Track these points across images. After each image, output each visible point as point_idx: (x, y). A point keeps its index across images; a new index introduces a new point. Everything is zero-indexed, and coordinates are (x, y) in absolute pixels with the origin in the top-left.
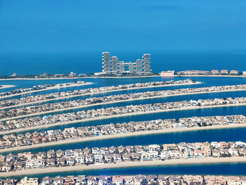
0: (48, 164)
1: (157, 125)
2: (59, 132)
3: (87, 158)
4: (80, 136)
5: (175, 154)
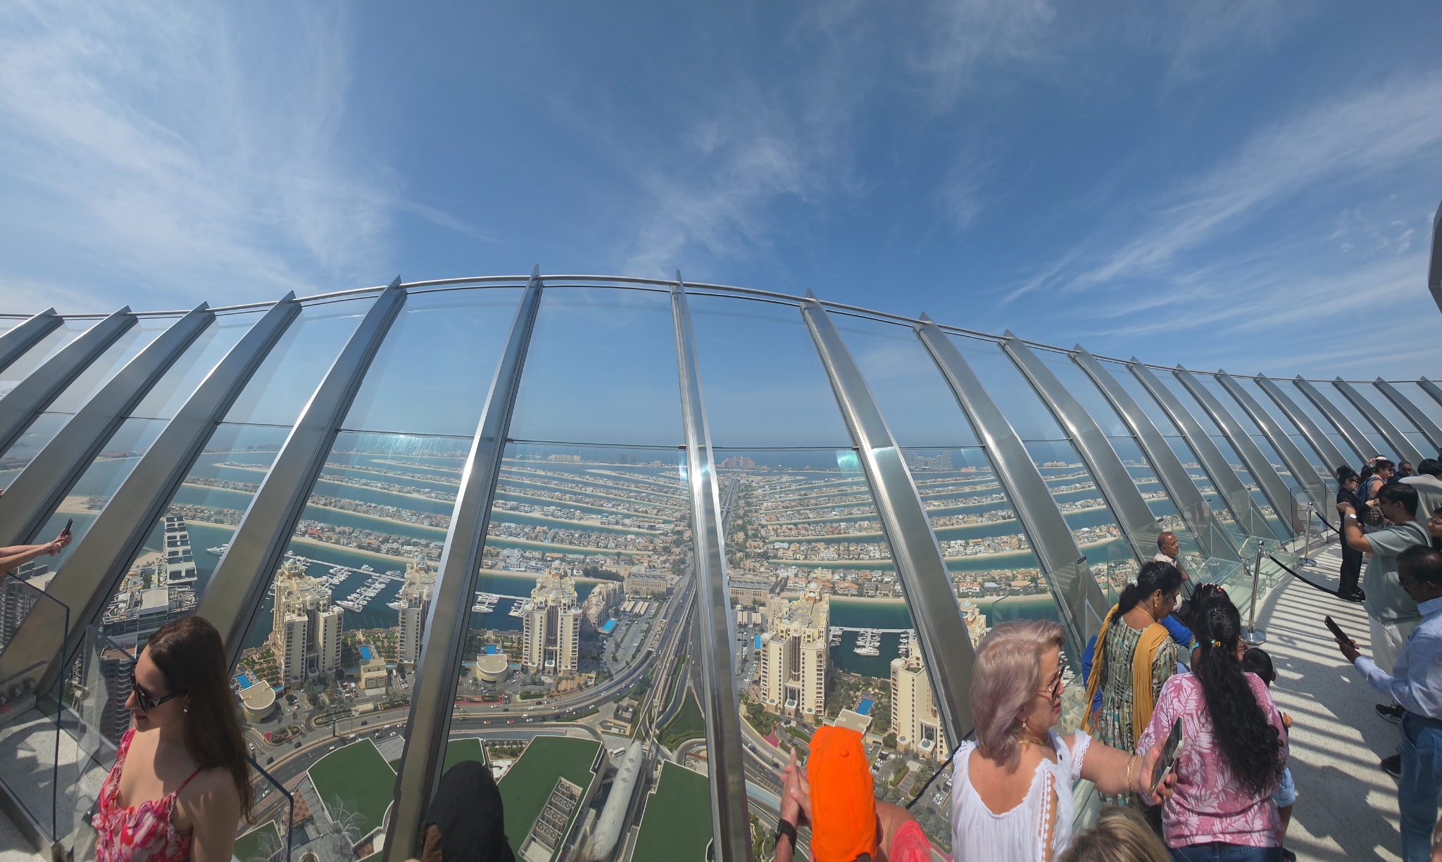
0: (842, 555)
2: (852, 524)
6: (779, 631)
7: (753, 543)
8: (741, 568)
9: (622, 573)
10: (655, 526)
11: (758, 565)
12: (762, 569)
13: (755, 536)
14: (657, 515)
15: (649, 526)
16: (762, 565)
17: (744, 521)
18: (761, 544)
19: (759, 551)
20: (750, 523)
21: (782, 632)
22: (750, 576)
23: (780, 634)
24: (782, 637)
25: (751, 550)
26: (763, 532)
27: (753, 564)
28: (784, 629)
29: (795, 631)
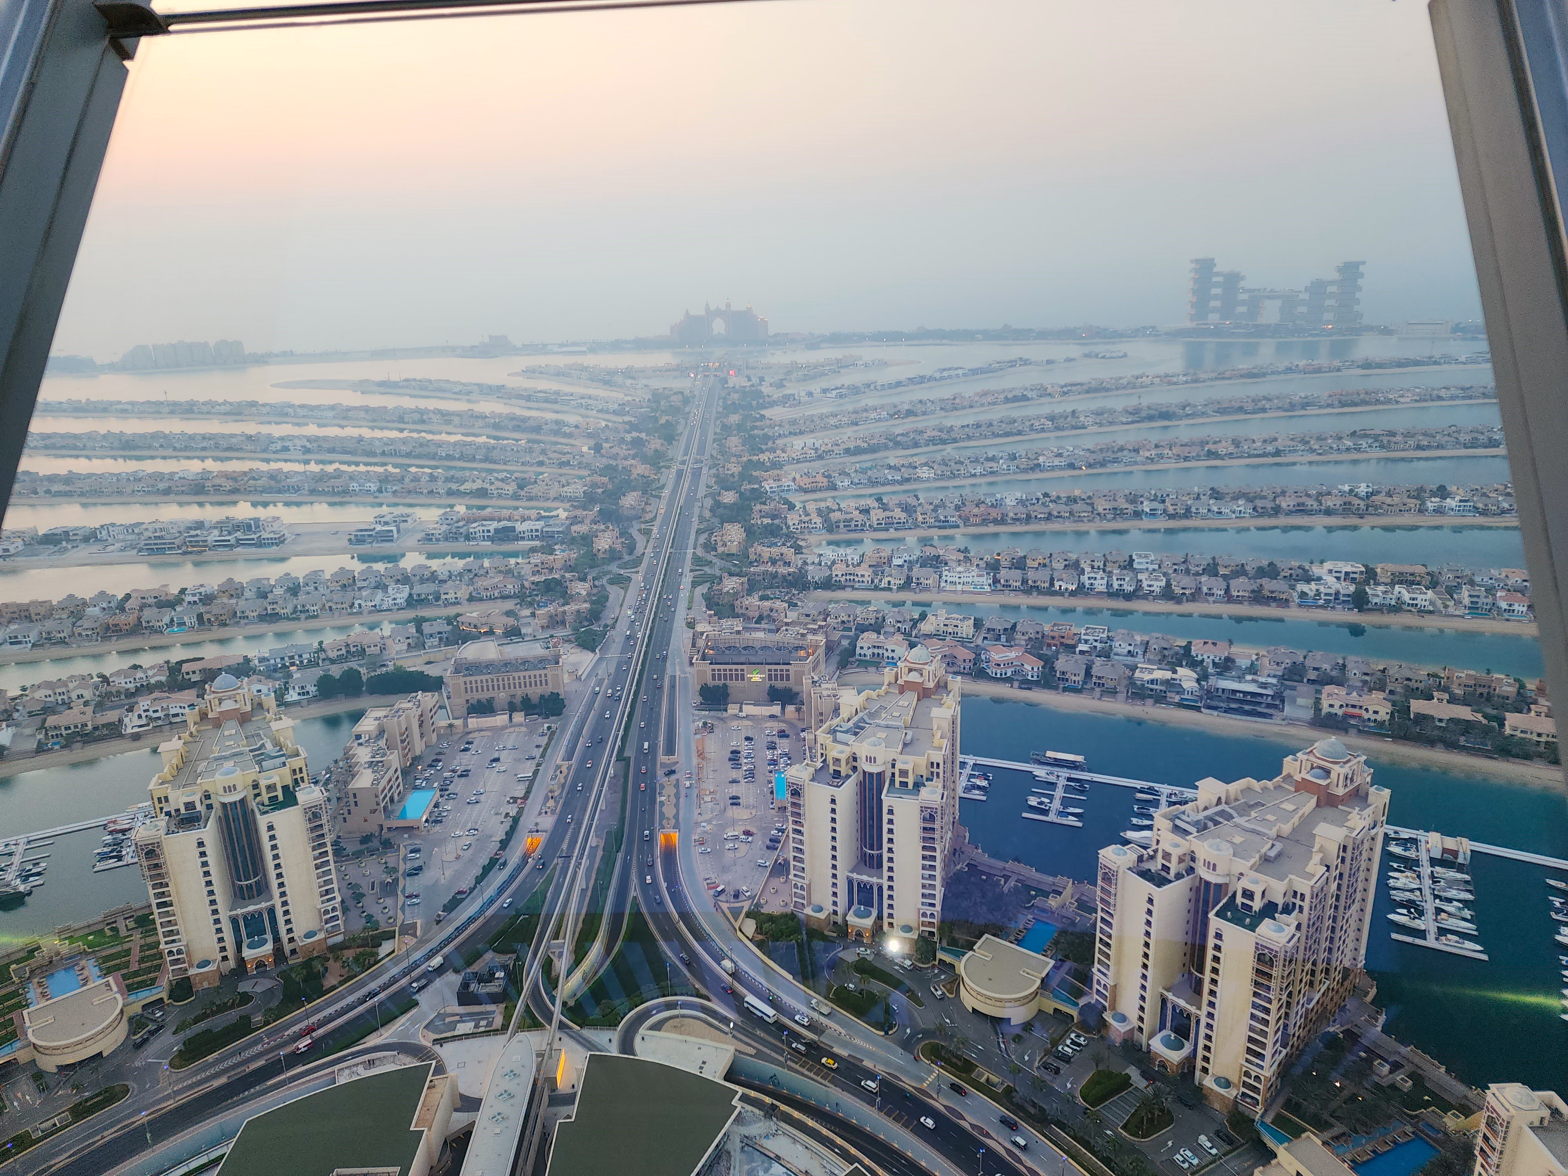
0: (1002, 581)
1: (1362, 499)
2: (1038, 499)
3: (1115, 578)
4: (1099, 514)
5: (1420, 597)
6: (830, 761)
7: (766, 552)
8: (737, 616)
9: (432, 671)
10: (513, 529)
11: (779, 605)
12: (792, 616)
13: (772, 532)
14: (516, 497)
15: (497, 531)
16: (792, 605)
17: (741, 494)
18: (789, 552)
19: (783, 570)
20: (759, 496)
21: (837, 761)
22: (760, 635)
23: (832, 768)
24: (837, 774)
25: (762, 568)
26: (793, 519)
27: (767, 604)
28: (843, 757)
29: (871, 760)
